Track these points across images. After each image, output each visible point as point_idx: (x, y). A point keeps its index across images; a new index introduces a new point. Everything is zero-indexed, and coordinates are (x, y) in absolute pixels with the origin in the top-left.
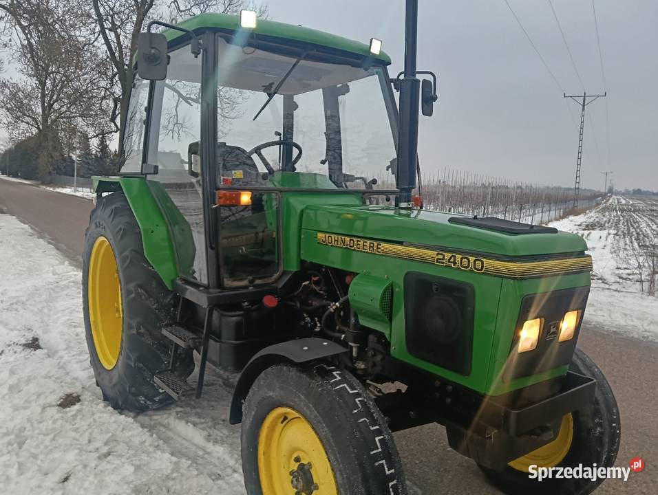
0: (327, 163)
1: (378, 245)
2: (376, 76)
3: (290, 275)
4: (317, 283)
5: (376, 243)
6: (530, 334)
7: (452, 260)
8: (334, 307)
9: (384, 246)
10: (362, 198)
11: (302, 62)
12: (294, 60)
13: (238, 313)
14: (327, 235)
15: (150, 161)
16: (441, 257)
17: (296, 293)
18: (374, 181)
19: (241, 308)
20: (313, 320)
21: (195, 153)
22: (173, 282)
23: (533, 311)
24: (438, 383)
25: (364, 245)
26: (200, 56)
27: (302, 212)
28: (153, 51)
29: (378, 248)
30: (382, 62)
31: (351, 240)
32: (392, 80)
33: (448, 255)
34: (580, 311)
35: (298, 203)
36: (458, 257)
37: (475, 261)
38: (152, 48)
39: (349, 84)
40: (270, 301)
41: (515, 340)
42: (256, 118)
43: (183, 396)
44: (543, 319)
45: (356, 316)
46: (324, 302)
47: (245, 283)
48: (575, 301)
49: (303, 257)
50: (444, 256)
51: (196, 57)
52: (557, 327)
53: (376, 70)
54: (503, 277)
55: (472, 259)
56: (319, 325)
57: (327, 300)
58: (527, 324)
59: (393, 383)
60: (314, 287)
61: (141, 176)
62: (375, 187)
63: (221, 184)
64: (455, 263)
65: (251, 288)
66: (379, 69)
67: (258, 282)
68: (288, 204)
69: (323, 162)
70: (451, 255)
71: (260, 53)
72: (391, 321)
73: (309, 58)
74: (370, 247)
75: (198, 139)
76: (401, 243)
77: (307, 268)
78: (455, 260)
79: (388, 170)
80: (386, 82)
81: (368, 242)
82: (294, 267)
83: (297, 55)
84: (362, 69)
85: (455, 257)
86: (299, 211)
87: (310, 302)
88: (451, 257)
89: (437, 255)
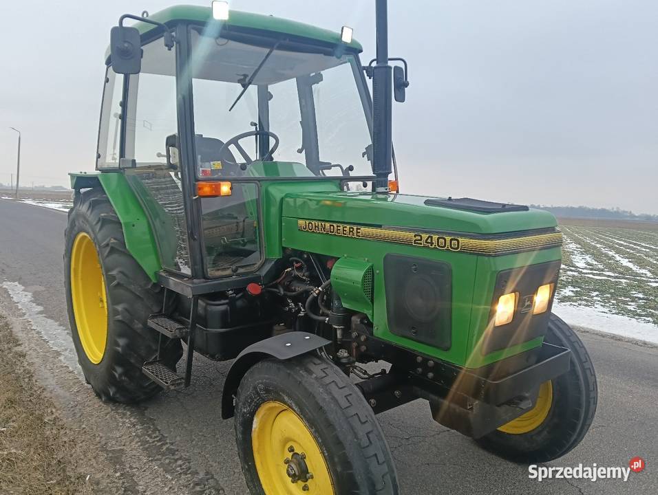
0: (304, 152)
1: (357, 229)
2: (349, 64)
3: (273, 262)
4: (300, 269)
5: (355, 228)
6: (505, 308)
7: (429, 241)
8: (317, 292)
9: (363, 230)
10: (340, 184)
11: (276, 52)
12: (267, 51)
13: (223, 302)
14: (308, 222)
15: (128, 156)
16: (419, 238)
17: (279, 280)
18: (351, 168)
19: (226, 297)
20: (296, 305)
21: (173, 146)
22: (156, 274)
23: (511, 286)
24: (419, 359)
25: (344, 230)
26: (173, 49)
27: (282, 199)
28: (126, 45)
29: (357, 232)
30: (354, 50)
31: (330, 226)
32: (364, 68)
33: (425, 236)
34: (552, 285)
35: (277, 192)
36: (435, 237)
37: (451, 240)
38: (125, 42)
39: (322, 72)
40: (254, 289)
41: (491, 314)
42: (231, 108)
43: (172, 385)
44: (517, 293)
45: (339, 299)
46: (307, 287)
47: (228, 272)
48: (549, 278)
49: (284, 245)
50: (421, 237)
51: (170, 50)
52: (531, 300)
53: (347, 57)
54: (478, 255)
55: (448, 238)
56: (303, 310)
57: (310, 284)
58: (502, 299)
59: (377, 362)
60: (297, 273)
61: (119, 170)
62: (352, 174)
63: (200, 175)
64: (432, 244)
65: (234, 277)
66: (351, 57)
67: (241, 271)
68: (267, 192)
69: (300, 151)
70: (428, 236)
71: (232, 44)
72: (372, 301)
73: (281, 48)
74: (350, 231)
75: (175, 131)
76: (379, 226)
77: (288, 258)
78: (432, 240)
79: (363, 157)
80: (359, 70)
81: (348, 227)
82: (277, 255)
83: (270, 46)
84: (334, 57)
85: (432, 237)
86: (278, 200)
87: (293, 288)
88: (428, 238)
89: (415, 236)
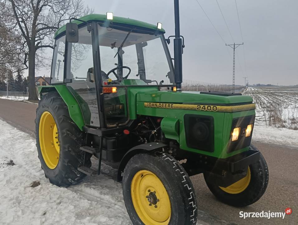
0: (139, 75)
1: (172, 105)
2: (160, 38)
3: (133, 121)
4: (144, 123)
5: (171, 104)
6: (236, 134)
7: (204, 108)
8: (154, 132)
9: (174, 105)
10: (158, 88)
11: (131, 34)
12: (127, 33)
13: (114, 138)
14: (149, 103)
15: (67, 78)
16: (199, 107)
17: (136, 129)
18: (163, 81)
19: (115, 136)
20: (144, 139)
21: (91, 72)
22: (83, 128)
23: (238, 124)
24: (201, 156)
25: (165, 106)
26: (91, 32)
27: (136, 94)
28: (73, 30)
29: (172, 106)
30: (162, 32)
31: (159, 104)
32: (166, 40)
33: (202, 106)
34: (252, 125)
35: (134, 91)
36: (206, 106)
37: (213, 107)
38: (72, 29)
39: (147, 42)
40: (126, 132)
41: (231, 136)
42: (115, 57)
43: (93, 174)
44: (240, 128)
45: (164, 135)
46: (149, 131)
47: (115, 125)
48: (251, 122)
49: (137, 113)
50: (200, 106)
51: (90, 32)
52: (245, 131)
53: (159, 35)
54: (225, 112)
55: (212, 106)
56: (146, 141)
57: (150, 130)
58: (235, 129)
60: (144, 125)
61: (64, 84)
62: (163, 84)
63: (103, 85)
64: (205, 109)
65: (118, 127)
66: (161, 35)
67: (120, 125)
68: (130, 91)
69: (137, 75)
70: (203, 106)
71: (114, 30)
72: (179, 135)
73: (134, 31)
74: (168, 106)
75: (92, 66)
76: (181, 103)
77: (140, 118)
78: (205, 107)
79: (166, 77)
80: (166, 42)
81: (167, 104)
82: (134, 118)
83: (129, 31)
84: (154, 35)
85: (205, 106)
86: (135, 95)
87: (142, 132)
88: (203, 107)
89: (197, 106)
